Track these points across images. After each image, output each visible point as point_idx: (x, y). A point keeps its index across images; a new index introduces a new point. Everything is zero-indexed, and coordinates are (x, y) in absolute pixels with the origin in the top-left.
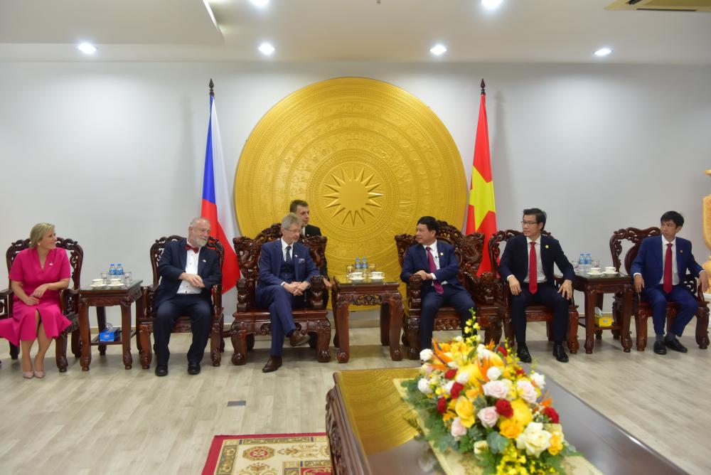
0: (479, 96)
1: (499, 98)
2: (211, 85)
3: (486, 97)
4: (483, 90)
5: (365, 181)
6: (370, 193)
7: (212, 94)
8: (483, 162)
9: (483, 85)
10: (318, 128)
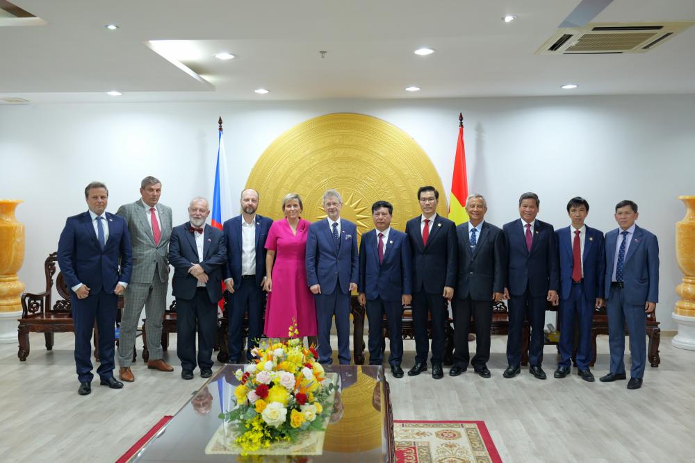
0: (458, 128)
1: (479, 129)
2: (220, 122)
3: (464, 129)
4: (461, 123)
5: (353, 205)
6: (358, 216)
7: (221, 129)
8: (459, 188)
9: (461, 118)
10: (313, 158)
